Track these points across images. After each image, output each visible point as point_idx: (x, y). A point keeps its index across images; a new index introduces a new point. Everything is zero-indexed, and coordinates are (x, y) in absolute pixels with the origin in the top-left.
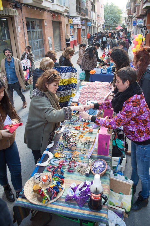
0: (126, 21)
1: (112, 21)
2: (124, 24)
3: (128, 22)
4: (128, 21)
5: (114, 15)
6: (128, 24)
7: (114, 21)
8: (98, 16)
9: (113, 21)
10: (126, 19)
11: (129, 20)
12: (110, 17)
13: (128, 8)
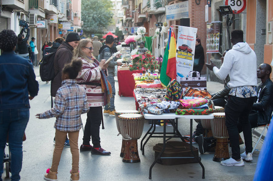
0: (123, 25)
1: (96, 22)
2: (120, 30)
3: (125, 27)
4: (127, 25)
5: (98, 12)
6: (127, 30)
7: (98, 22)
8: (75, 16)
9: (96, 24)
10: (123, 22)
11: (127, 23)
12: (92, 15)
13: (125, 6)
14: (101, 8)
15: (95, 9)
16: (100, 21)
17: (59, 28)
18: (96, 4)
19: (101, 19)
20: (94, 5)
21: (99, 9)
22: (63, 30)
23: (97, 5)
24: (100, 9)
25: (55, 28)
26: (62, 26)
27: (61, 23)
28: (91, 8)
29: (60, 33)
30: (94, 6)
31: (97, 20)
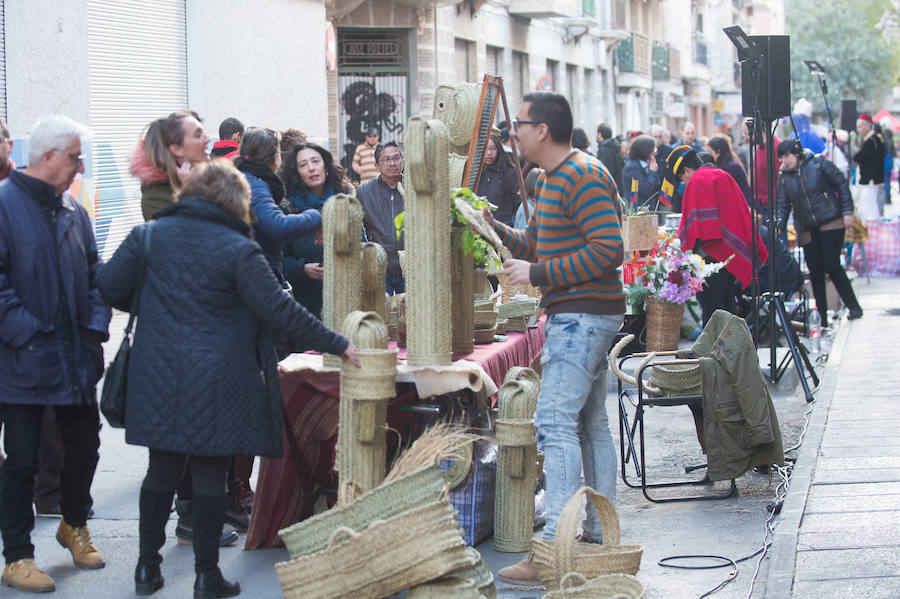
14: (851, 35)
15: (832, 38)
16: (848, 79)
17: (716, 109)
18: (835, 22)
19: (852, 72)
20: (829, 26)
21: (843, 39)
22: (725, 115)
23: (839, 26)
24: (848, 40)
25: (704, 110)
26: (722, 105)
27: (720, 97)
28: (819, 36)
29: (719, 121)
30: (829, 30)
31: (838, 75)
